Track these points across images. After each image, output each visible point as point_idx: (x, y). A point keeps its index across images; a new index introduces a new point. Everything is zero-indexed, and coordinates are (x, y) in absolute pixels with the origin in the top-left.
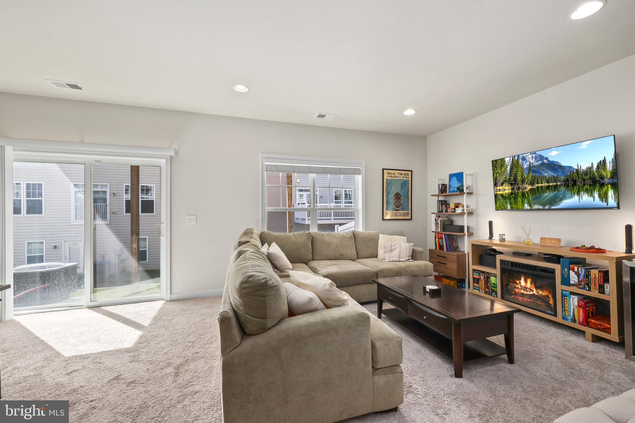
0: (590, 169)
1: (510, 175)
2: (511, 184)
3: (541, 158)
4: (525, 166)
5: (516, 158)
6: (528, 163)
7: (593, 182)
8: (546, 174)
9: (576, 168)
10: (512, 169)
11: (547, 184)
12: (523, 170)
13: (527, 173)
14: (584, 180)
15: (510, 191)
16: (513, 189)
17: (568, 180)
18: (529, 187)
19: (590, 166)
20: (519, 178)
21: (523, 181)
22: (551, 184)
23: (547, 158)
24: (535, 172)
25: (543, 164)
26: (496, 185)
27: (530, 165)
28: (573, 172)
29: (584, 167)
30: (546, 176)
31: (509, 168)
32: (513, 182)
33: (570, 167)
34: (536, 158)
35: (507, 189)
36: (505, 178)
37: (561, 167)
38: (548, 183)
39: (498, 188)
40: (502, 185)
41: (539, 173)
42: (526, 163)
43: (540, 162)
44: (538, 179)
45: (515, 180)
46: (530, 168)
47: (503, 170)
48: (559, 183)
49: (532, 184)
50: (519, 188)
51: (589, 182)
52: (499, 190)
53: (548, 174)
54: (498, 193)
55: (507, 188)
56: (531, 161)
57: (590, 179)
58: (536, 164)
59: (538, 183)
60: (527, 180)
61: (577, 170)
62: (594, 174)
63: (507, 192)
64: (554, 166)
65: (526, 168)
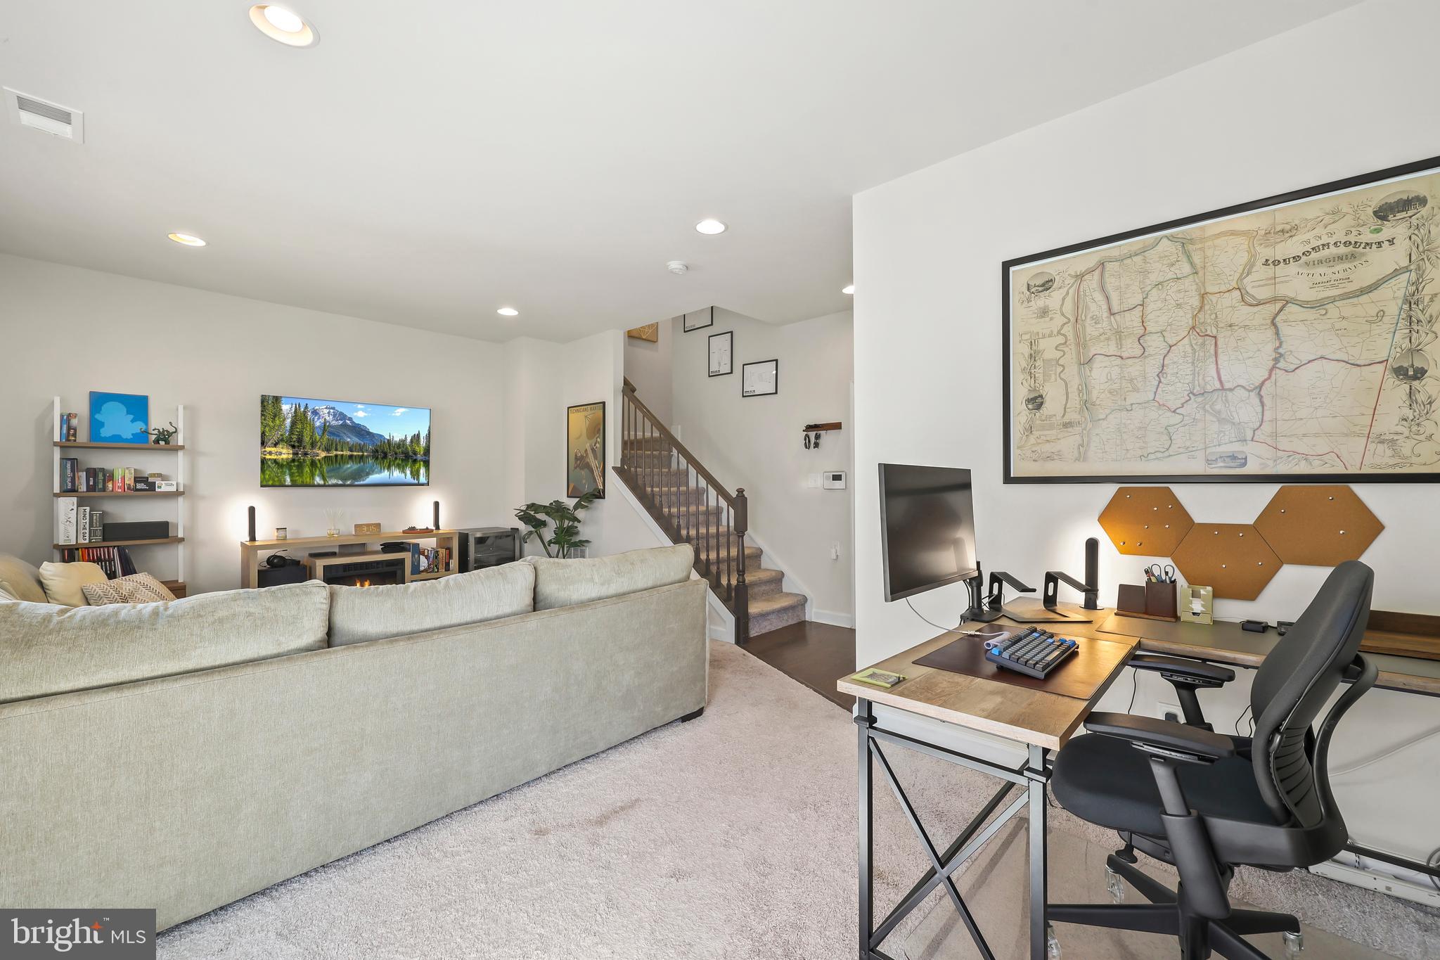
0: (403, 441)
1: (291, 432)
2: (293, 447)
3: (343, 416)
4: (318, 424)
5: (302, 410)
6: (322, 421)
7: (406, 457)
8: (349, 440)
9: (388, 438)
10: (293, 424)
11: (349, 453)
12: (313, 429)
13: (321, 433)
14: (396, 454)
15: (291, 456)
16: (295, 454)
17: (377, 451)
18: (323, 454)
19: (404, 438)
20: (307, 439)
21: (313, 445)
22: (355, 453)
23: (350, 419)
24: (331, 433)
25: (344, 426)
26: (263, 443)
27: (325, 423)
28: (384, 442)
29: (397, 439)
30: (348, 442)
31: (288, 422)
32: (296, 443)
33: (381, 436)
34: (334, 416)
35: (285, 453)
36: (281, 435)
37: (369, 433)
38: (351, 451)
39: (268, 449)
40: (276, 445)
41: (339, 436)
42: (318, 419)
43: (341, 422)
44: (336, 445)
45: (300, 440)
46: (325, 428)
47: (278, 422)
48: (365, 454)
49: (328, 450)
50: (306, 454)
51: (402, 456)
52: (270, 453)
53: (351, 439)
54: (268, 457)
55: (284, 451)
56: (328, 418)
57: (403, 453)
58: (334, 423)
59: (336, 450)
60: (319, 444)
61: (388, 440)
62: (407, 448)
63: (284, 456)
64: (360, 431)
65: (319, 427)
